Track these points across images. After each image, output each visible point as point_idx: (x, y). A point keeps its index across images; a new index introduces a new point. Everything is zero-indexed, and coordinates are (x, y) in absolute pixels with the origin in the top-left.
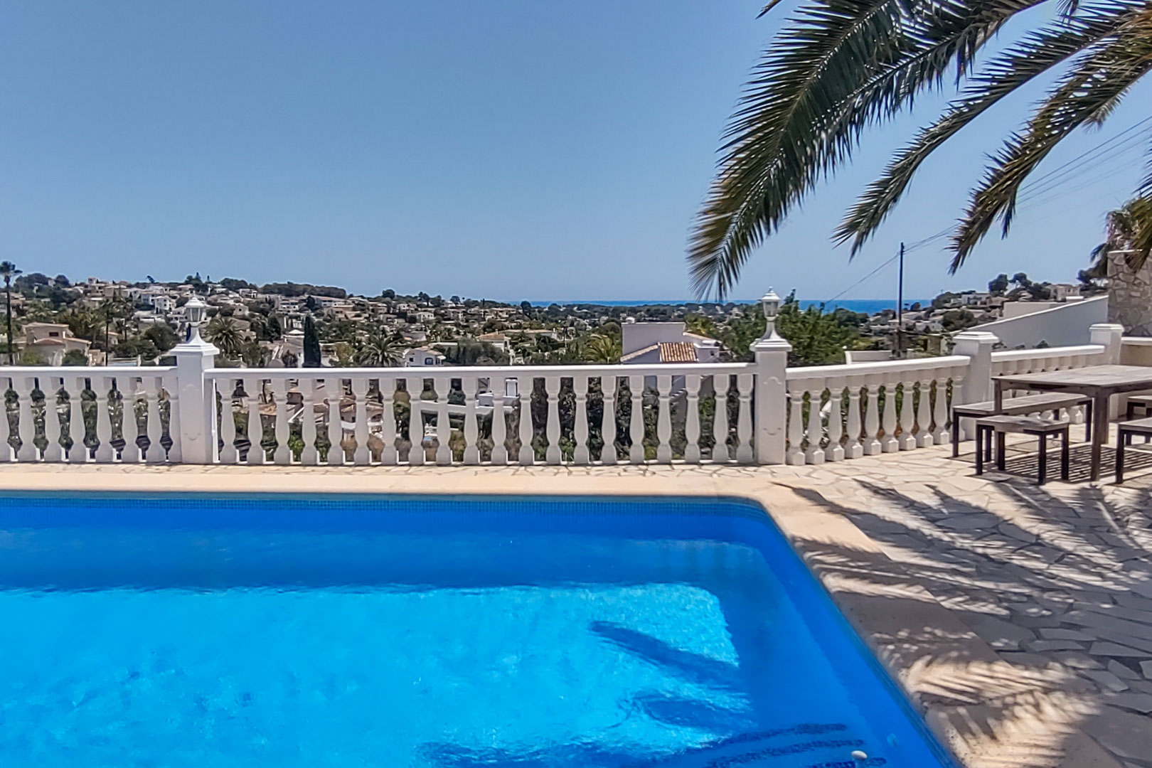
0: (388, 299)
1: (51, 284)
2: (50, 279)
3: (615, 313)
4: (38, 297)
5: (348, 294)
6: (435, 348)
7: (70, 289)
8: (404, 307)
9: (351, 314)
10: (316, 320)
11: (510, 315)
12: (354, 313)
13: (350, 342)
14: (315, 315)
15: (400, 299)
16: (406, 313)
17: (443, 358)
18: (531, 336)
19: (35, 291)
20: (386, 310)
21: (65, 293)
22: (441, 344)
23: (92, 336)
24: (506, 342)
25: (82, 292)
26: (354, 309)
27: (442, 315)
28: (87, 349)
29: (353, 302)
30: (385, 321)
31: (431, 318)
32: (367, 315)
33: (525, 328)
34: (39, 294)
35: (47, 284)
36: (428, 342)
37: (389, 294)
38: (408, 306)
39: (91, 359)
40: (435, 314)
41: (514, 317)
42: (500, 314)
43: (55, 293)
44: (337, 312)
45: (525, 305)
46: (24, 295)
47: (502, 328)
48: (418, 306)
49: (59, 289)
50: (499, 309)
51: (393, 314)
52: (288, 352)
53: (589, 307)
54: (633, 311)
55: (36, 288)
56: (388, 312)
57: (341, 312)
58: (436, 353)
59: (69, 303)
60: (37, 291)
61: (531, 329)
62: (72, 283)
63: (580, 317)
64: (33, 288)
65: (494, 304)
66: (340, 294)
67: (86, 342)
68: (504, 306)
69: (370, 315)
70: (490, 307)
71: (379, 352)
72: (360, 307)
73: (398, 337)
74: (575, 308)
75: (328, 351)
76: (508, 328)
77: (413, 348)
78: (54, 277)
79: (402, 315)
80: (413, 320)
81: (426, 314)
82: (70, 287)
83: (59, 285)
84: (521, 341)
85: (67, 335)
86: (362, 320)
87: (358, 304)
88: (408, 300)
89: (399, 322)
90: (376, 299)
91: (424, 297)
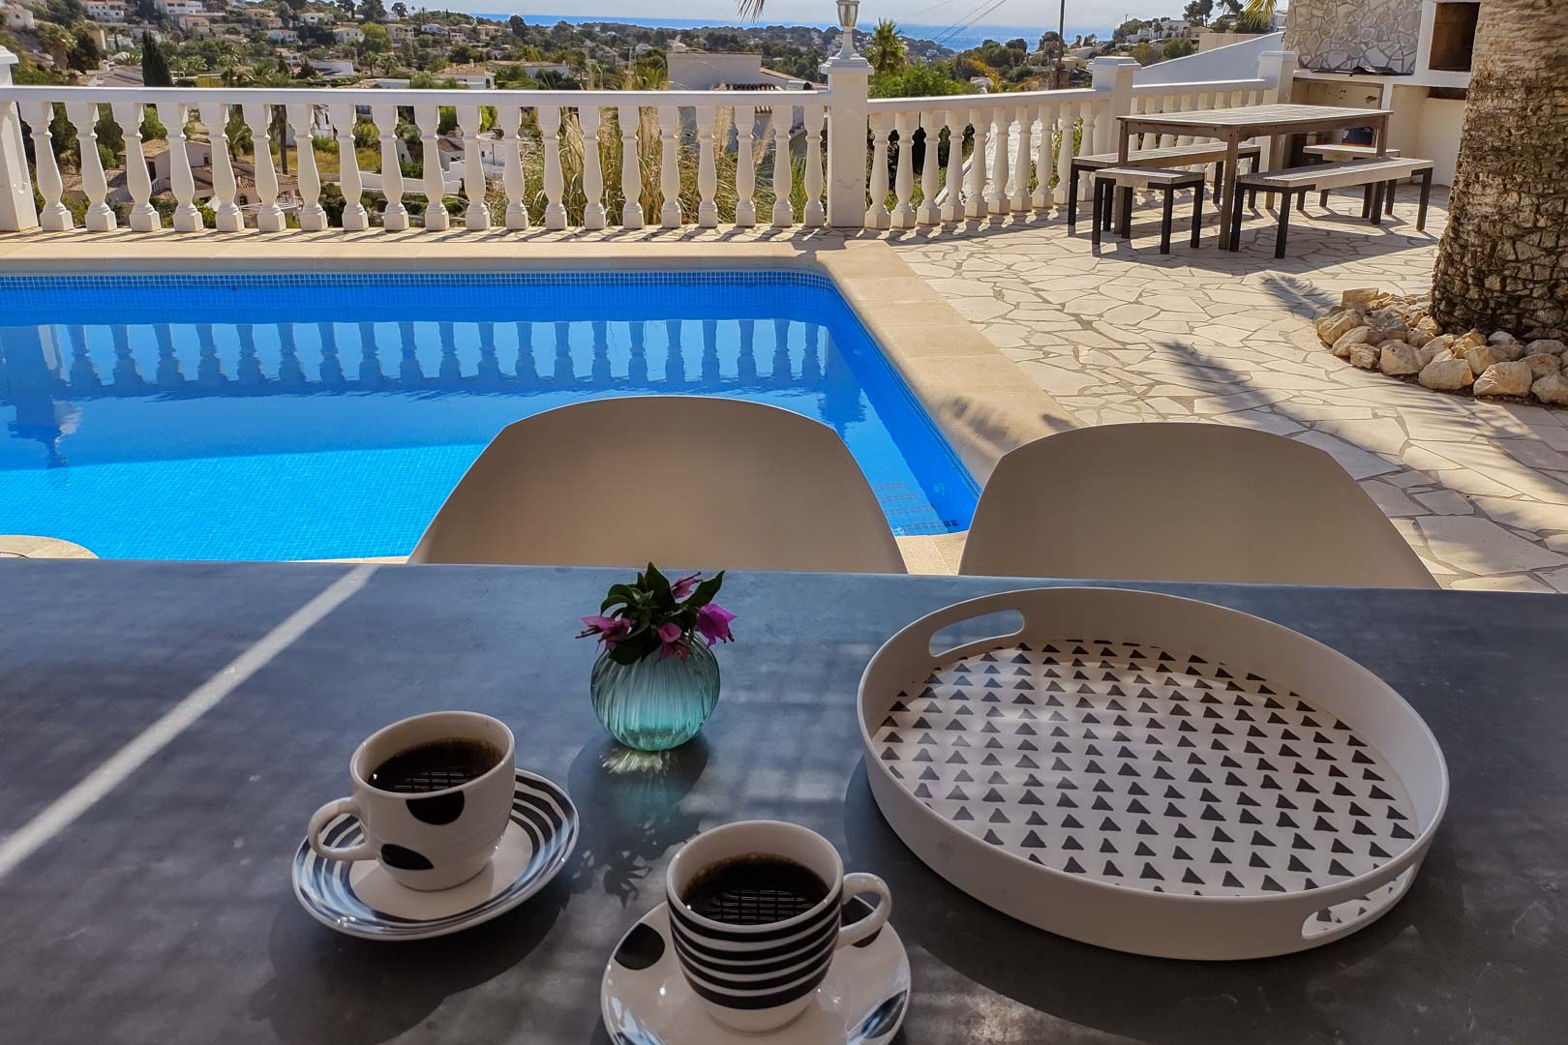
3: (663, 37)
8: (311, 18)
9: (220, 29)
11: (493, 37)
13: (225, 75)
18: (526, 72)
20: (280, 24)
24: (488, 81)
31: (358, 36)
32: (248, 30)
33: (517, 59)
40: (366, 31)
41: (499, 41)
42: (475, 35)
44: (196, 24)
45: (516, 22)
47: (479, 59)
48: (334, 20)
50: (473, 27)
51: (293, 29)
53: (621, 29)
54: (687, 36)
56: (285, 28)
57: (203, 24)
61: (526, 60)
63: (606, 43)
65: (465, 19)
68: (481, 21)
69: (252, 31)
70: (458, 23)
72: (239, 17)
74: (598, 29)
76: (490, 59)
79: (309, 32)
81: (352, 32)
86: (241, 38)
87: (230, 12)
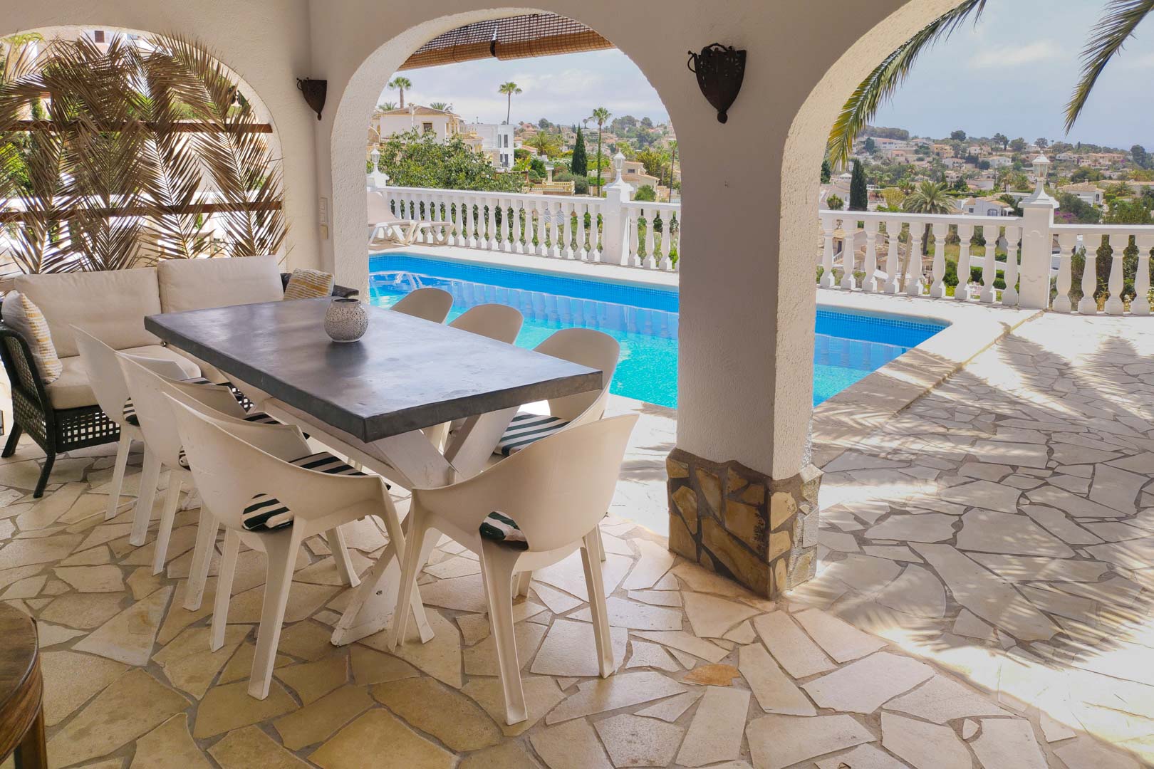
0: (957, 141)
1: (638, 125)
2: (638, 121)
4: (627, 137)
5: (911, 135)
6: (1002, 198)
7: (653, 130)
8: (974, 150)
9: (912, 158)
10: (874, 163)
11: (1115, 163)
12: (916, 157)
13: (902, 188)
14: (873, 158)
15: (973, 141)
16: (977, 158)
17: (1011, 209)
18: (1134, 189)
19: (625, 132)
20: (953, 154)
21: (648, 135)
22: (1010, 194)
23: (661, 174)
24: (1098, 196)
25: (661, 133)
26: (917, 152)
27: (1023, 161)
28: (656, 184)
29: (917, 145)
30: (951, 166)
31: (1007, 164)
32: (931, 159)
33: (1129, 179)
34: (628, 134)
35: (635, 125)
36: (995, 190)
37: (958, 136)
38: (981, 149)
39: (658, 195)
40: (1014, 159)
41: (1119, 165)
42: (1101, 161)
43: (640, 134)
44: (898, 155)
46: (618, 135)
48: (992, 149)
49: (644, 130)
50: (1100, 155)
51: (961, 158)
52: (834, 196)
55: (627, 129)
56: (956, 157)
57: (902, 155)
58: (1003, 204)
59: (651, 143)
60: (628, 132)
61: (1136, 180)
62: (654, 124)
64: (624, 129)
65: (1094, 149)
66: (902, 136)
67: (656, 178)
68: (1108, 150)
69: (934, 159)
70: (1088, 152)
71: (928, 200)
72: (923, 150)
73: (960, 185)
75: (877, 196)
76: (1105, 178)
77: (975, 197)
78: (641, 120)
79: (972, 159)
80: (985, 166)
81: (1002, 159)
82: (653, 128)
83: (644, 127)
84: (1119, 195)
85: (642, 172)
86: (925, 164)
87: (921, 147)
88: (982, 142)
89: (967, 168)
90: (944, 142)
91: (1000, 139)
